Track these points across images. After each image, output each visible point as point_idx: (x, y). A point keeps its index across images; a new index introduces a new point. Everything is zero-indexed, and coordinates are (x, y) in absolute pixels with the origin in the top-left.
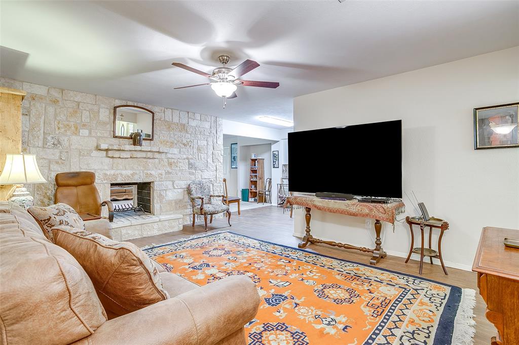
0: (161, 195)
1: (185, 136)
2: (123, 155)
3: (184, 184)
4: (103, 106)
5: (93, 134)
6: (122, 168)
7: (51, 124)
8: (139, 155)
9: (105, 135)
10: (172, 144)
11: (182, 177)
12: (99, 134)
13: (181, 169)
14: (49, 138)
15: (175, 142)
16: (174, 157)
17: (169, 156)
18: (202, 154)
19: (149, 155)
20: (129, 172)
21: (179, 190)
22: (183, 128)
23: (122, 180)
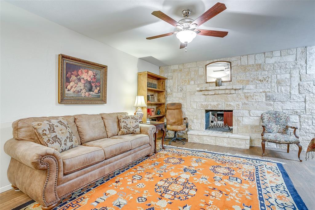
0: (238, 120)
1: (261, 73)
2: (210, 93)
3: (259, 113)
4: (200, 66)
5: (196, 83)
6: (211, 100)
7: (179, 81)
8: (220, 92)
9: (202, 82)
10: (248, 82)
11: (258, 108)
12: (199, 83)
13: (257, 100)
14: (179, 88)
15: (251, 80)
16: (249, 92)
17: (245, 91)
18: (282, 87)
19: (227, 91)
20: (215, 103)
21: (255, 118)
22: (260, 67)
23: (211, 108)
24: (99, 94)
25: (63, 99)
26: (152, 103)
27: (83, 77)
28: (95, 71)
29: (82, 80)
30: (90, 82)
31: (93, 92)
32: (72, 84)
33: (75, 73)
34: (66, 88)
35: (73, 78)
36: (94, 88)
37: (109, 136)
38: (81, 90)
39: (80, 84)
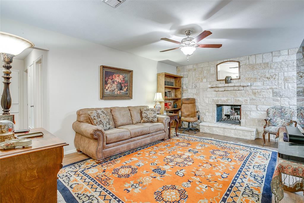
0: (246, 114)
1: (268, 71)
2: (221, 89)
3: (266, 108)
4: (212, 66)
5: (208, 81)
6: (221, 96)
7: (194, 79)
8: (229, 89)
9: (213, 80)
10: (255, 80)
11: (265, 103)
12: (210, 80)
13: (264, 96)
14: (193, 85)
15: (259, 77)
16: (257, 88)
17: (253, 88)
18: (289, 84)
19: (236, 88)
20: (225, 99)
21: (262, 112)
22: (267, 65)
23: (221, 103)
24: (127, 92)
25: (103, 96)
26: (170, 98)
27: (115, 80)
28: (124, 75)
29: (115, 82)
30: (120, 84)
31: (123, 90)
32: (109, 85)
33: (111, 77)
34: (105, 88)
35: (110, 81)
36: (123, 87)
37: (134, 123)
38: (115, 89)
39: (114, 85)
